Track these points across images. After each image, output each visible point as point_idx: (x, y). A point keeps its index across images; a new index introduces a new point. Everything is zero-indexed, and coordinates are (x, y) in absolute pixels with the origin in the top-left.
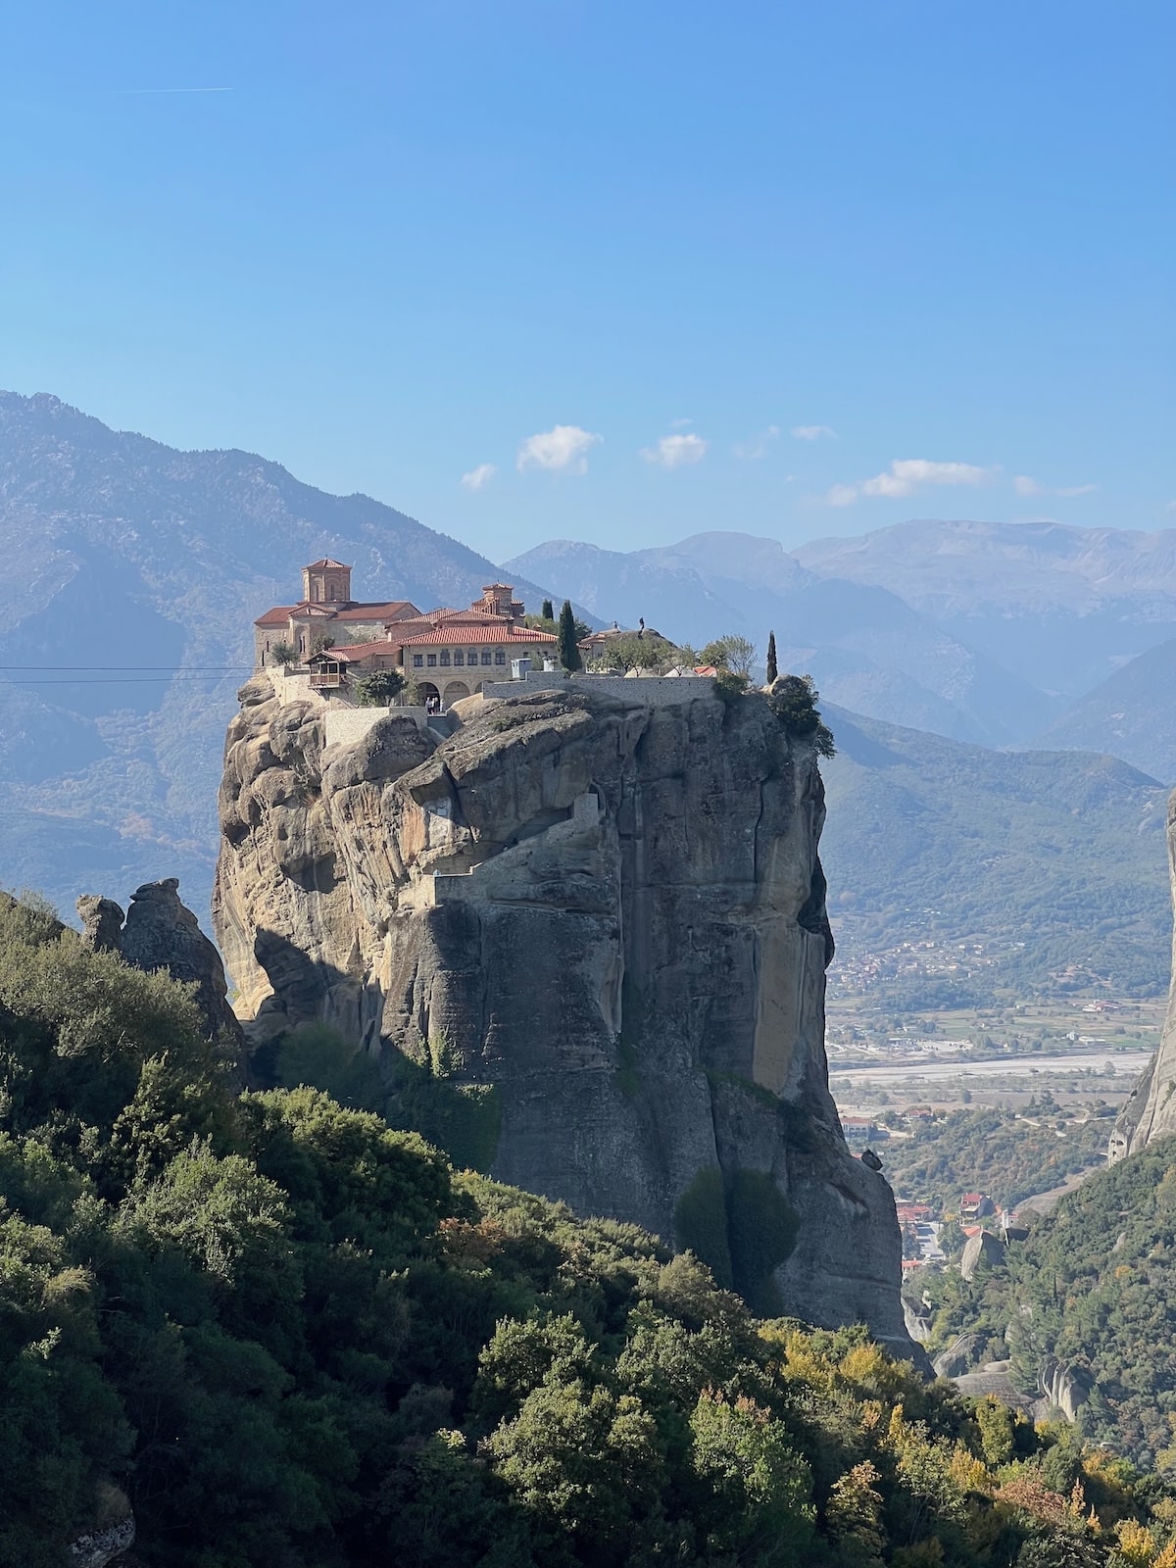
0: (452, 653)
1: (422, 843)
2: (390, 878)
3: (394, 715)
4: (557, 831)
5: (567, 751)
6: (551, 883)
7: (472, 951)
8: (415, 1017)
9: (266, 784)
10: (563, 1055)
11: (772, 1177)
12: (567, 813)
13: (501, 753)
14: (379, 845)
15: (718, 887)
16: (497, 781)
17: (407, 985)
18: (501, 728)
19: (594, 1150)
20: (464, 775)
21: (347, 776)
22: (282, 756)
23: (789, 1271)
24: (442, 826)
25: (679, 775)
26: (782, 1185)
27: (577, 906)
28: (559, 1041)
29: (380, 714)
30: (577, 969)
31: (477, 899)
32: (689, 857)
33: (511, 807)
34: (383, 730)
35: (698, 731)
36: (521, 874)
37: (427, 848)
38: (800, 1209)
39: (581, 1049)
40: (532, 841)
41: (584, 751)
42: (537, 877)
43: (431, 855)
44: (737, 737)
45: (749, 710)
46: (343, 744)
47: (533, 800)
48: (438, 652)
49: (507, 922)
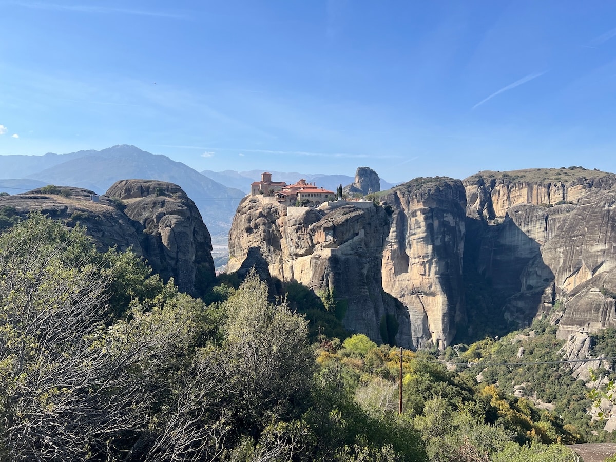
0: (310, 194)
1: (324, 240)
2: (308, 246)
3: (310, 209)
4: (356, 238)
5: (360, 220)
6: (355, 250)
7: (339, 267)
8: (325, 282)
9: (261, 221)
10: (360, 291)
11: (394, 315)
12: (357, 234)
13: (347, 220)
14: (306, 239)
15: (375, 248)
16: (345, 227)
17: (322, 274)
18: (344, 214)
19: (367, 314)
20: (338, 225)
21: (298, 223)
22: (265, 215)
23: (398, 336)
24: (330, 238)
25: (369, 224)
26: (396, 317)
27: (361, 256)
28: (360, 288)
29: (307, 209)
30: (362, 271)
31: (339, 254)
32: (371, 242)
33: (348, 233)
34: (308, 213)
35: (372, 214)
36: (349, 248)
37: (326, 241)
38: (399, 322)
39: (364, 290)
40: (351, 240)
41: (363, 220)
42: (352, 249)
43: (327, 243)
44: (379, 215)
45: (380, 210)
46: (294, 215)
47: (352, 231)
48: (307, 194)
49: (347, 260)
